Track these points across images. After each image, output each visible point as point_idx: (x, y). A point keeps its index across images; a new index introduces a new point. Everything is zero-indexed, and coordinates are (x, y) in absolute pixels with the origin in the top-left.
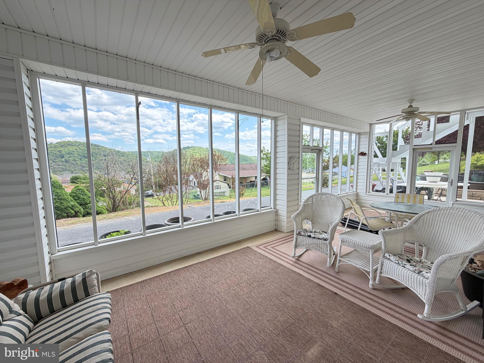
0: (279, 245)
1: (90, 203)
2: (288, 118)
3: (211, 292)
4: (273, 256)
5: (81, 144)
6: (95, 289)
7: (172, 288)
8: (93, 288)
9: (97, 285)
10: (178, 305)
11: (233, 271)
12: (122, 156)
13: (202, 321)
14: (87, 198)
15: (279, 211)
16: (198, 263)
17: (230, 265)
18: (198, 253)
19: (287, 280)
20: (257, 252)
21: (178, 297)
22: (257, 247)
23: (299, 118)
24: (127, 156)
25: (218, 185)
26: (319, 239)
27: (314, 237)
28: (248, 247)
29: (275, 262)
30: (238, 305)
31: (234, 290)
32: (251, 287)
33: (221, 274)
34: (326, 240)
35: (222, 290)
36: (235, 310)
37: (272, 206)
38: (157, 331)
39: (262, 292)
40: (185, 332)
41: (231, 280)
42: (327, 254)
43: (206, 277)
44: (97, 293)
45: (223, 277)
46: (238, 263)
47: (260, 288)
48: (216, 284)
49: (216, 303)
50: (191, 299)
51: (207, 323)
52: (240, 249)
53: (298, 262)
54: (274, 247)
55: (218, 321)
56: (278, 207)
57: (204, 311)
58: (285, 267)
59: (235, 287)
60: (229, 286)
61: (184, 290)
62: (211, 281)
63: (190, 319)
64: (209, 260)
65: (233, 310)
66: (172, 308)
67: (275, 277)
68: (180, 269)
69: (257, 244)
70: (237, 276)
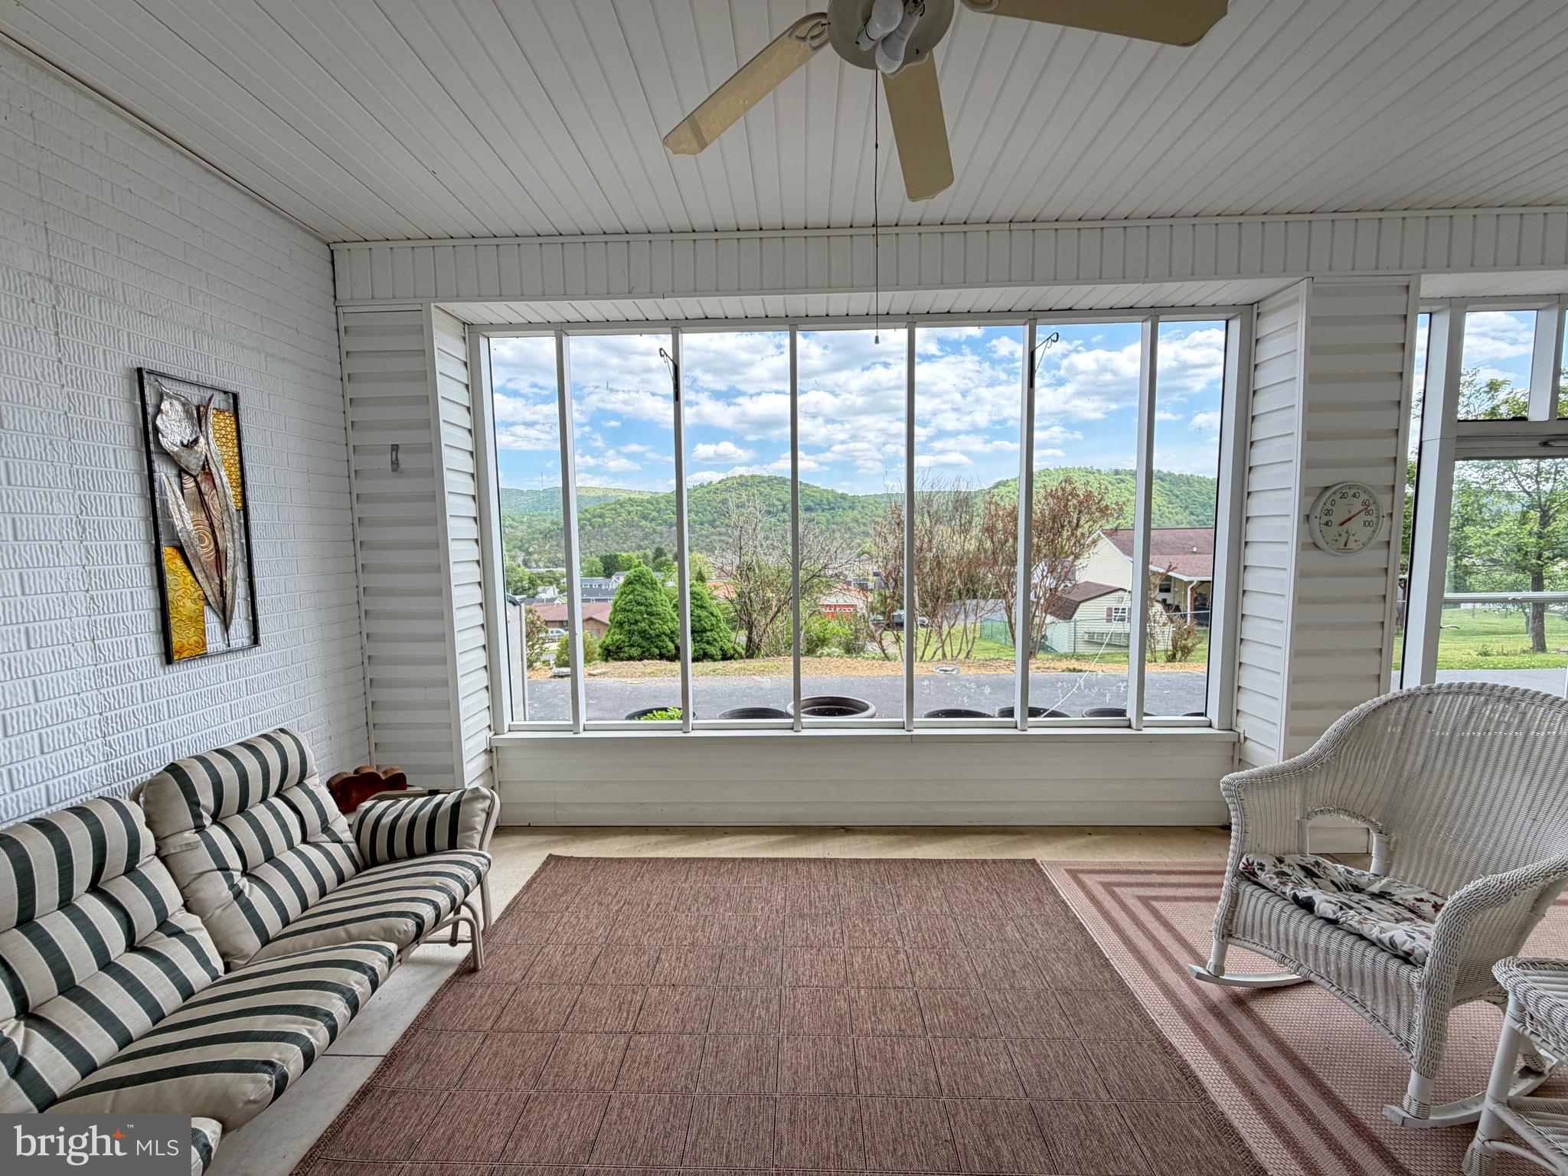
0: (1187, 899)
1: (712, 630)
2: (1315, 293)
3: (778, 969)
4: (1115, 938)
5: (763, 482)
6: (471, 837)
7: (694, 909)
8: (468, 834)
9: (480, 828)
10: (667, 965)
11: (905, 931)
12: (850, 507)
13: (680, 1049)
14: (707, 617)
15: (1248, 744)
16: (815, 860)
17: (907, 904)
18: (843, 827)
19: (1101, 1069)
20: (1053, 892)
21: (684, 943)
22: (1074, 874)
23: (1404, 281)
24: (863, 507)
25: (1121, 606)
26: (1362, 937)
27: (1331, 916)
28: (1033, 862)
29: (1107, 965)
30: (819, 1058)
31: (850, 1000)
32: (918, 1019)
33: (854, 926)
34: (1406, 958)
35: (815, 982)
36: (796, 1072)
37: (1213, 715)
38: (569, 1010)
39: (942, 1063)
40: (619, 1055)
41: (870, 957)
42: (1408, 1046)
43: (801, 916)
44: (473, 847)
45: (850, 938)
46: (946, 908)
47: (950, 1042)
48: (814, 952)
49: (763, 1014)
50: (710, 963)
51: (687, 1063)
52: (994, 861)
53: (1237, 1017)
54: (1156, 898)
55: (719, 1077)
56: (1244, 725)
57: (712, 1020)
58: (1136, 1006)
59: (862, 992)
60: (846, 978)
61: (716, 928)
62: (804, 935)
63: (658, 1025)
64: (857, 861)
65: (789, 1068)
66: (648, 966)
67: (1051, 1032)
68: (757, 860)
69: (1078, 863)
70: (902, 956)
